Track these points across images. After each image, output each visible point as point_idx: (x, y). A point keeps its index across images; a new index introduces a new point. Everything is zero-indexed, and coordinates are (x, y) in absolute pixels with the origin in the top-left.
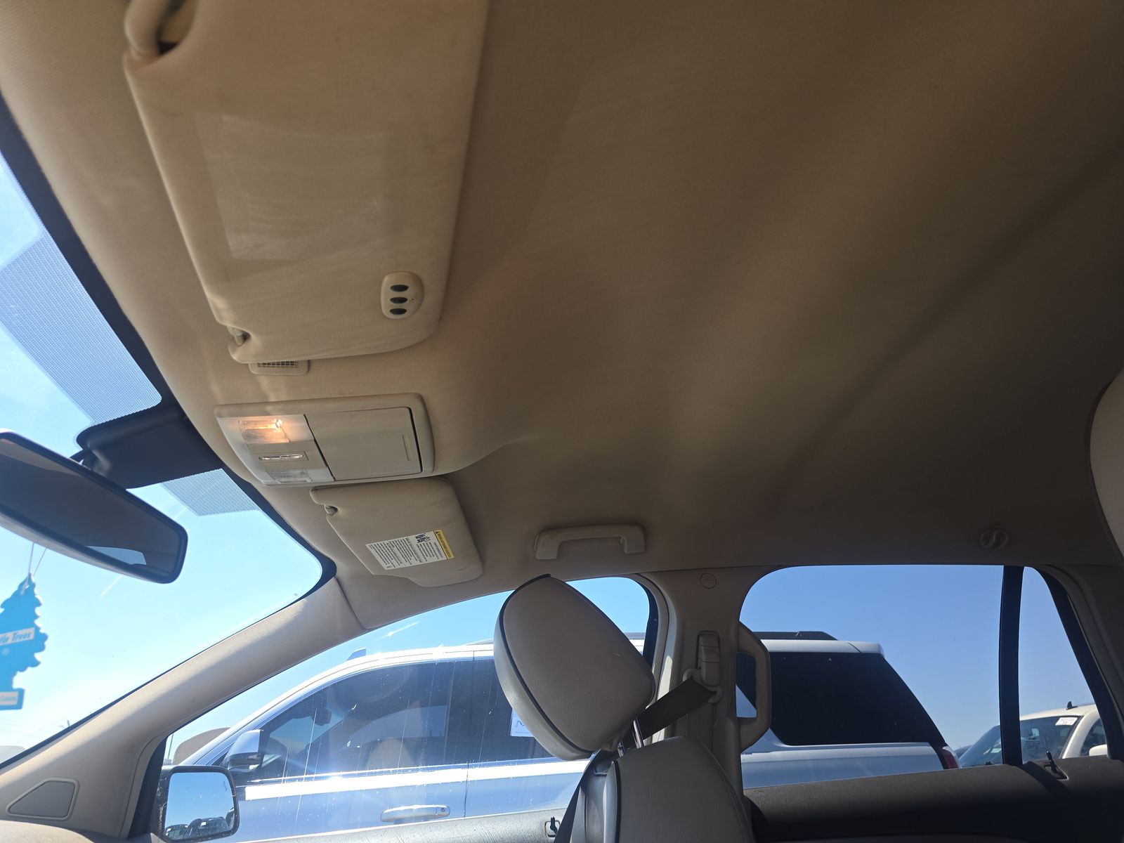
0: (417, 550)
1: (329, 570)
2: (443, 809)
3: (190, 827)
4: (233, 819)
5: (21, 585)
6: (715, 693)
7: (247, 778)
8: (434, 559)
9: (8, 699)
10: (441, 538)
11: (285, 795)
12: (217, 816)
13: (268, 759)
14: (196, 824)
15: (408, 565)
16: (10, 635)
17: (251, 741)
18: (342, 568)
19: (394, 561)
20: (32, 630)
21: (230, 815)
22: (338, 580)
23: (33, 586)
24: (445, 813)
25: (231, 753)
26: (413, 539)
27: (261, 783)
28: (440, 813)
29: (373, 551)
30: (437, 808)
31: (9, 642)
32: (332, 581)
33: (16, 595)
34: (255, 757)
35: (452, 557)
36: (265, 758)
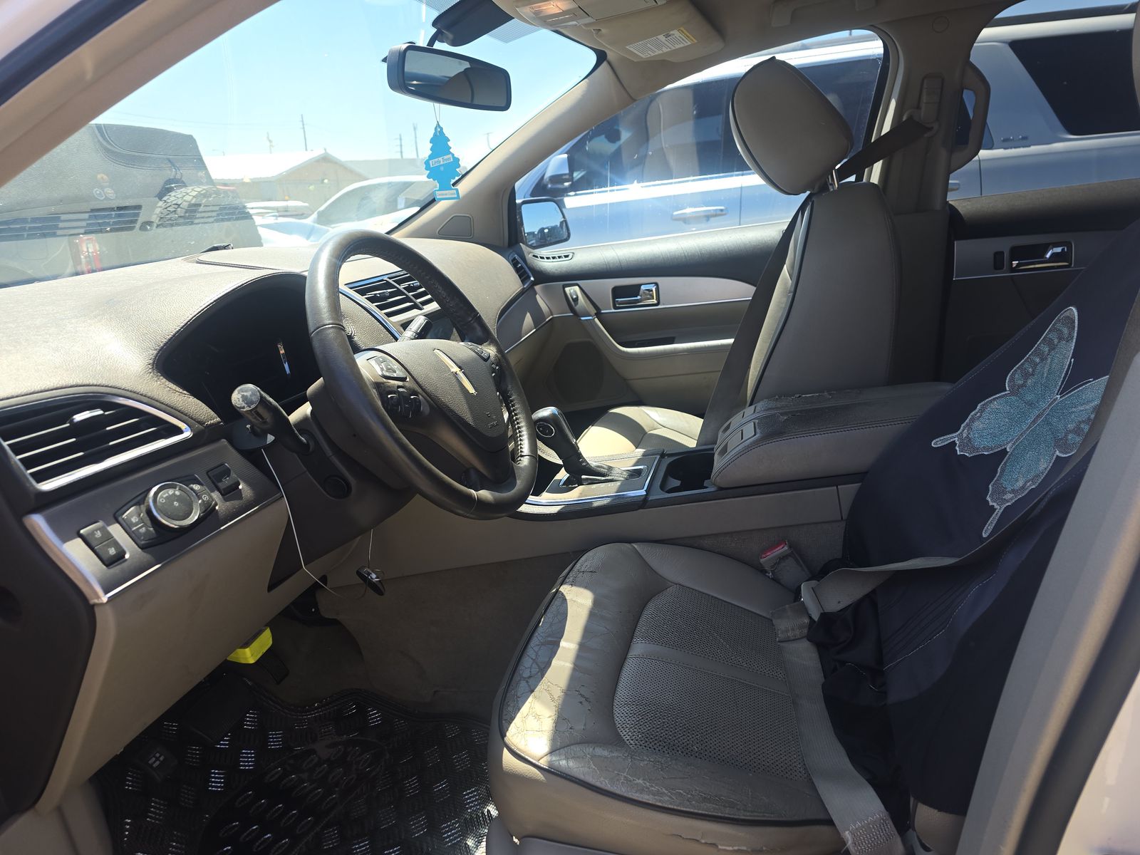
0: (666, 42)
1: (601, 57)
2: (722, 210)
3: (538, 233)
4: (564, 224)
5: (436, 129)
6: (932, 128)
7: (565, 192)
8: (682, 45)
9: (452, 194)
10: (683, 32)
11: (597, 203)
12: (553, 225)
13: (577, 175)
14: (542, 230)
15: (661, 52)
16: (440, 159)
17: (561, 165)
18: (610, 56)
19: (649, 52)
20: (450, 156)
21: (561, 223)
22: (609, 63)
23: (442, 129)
24: (724, 213)
25: (548, 175)
26: (662, 37)
27: (576, 195)
28: (720, 213)
29: (631, 49)
30: (716, 210)
31: (442, 163)
32: (605, 64)
33: (435, 135)
34: (567, 177)
35: (696, 41)
36: (575, 174)
